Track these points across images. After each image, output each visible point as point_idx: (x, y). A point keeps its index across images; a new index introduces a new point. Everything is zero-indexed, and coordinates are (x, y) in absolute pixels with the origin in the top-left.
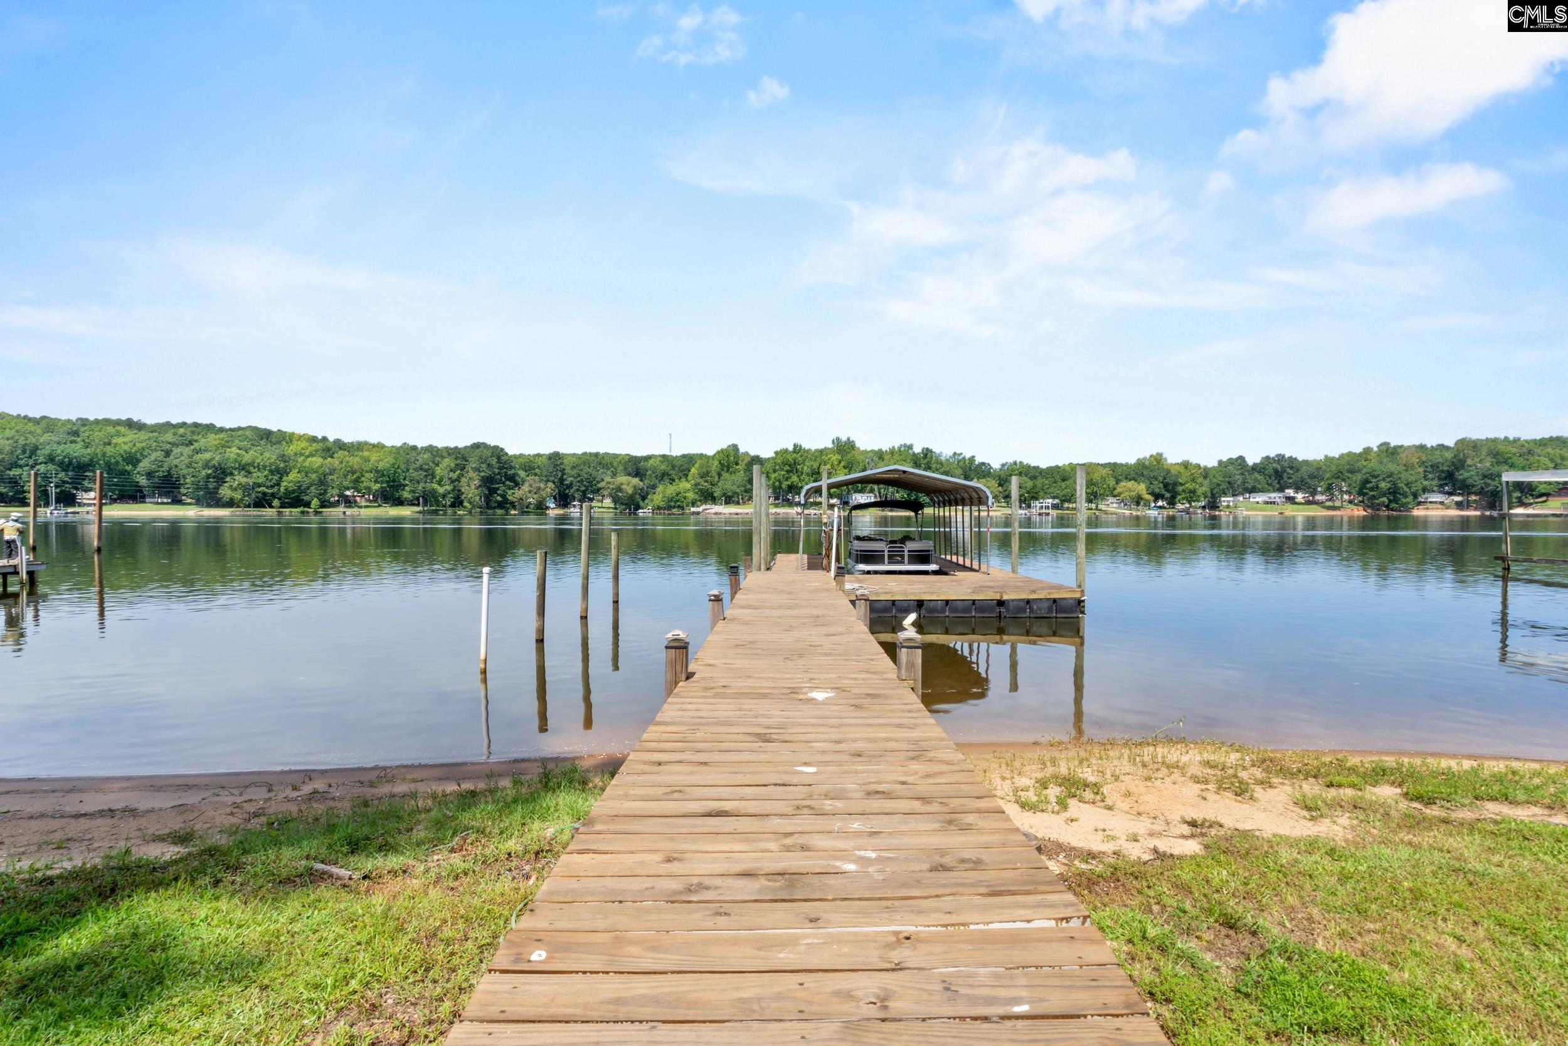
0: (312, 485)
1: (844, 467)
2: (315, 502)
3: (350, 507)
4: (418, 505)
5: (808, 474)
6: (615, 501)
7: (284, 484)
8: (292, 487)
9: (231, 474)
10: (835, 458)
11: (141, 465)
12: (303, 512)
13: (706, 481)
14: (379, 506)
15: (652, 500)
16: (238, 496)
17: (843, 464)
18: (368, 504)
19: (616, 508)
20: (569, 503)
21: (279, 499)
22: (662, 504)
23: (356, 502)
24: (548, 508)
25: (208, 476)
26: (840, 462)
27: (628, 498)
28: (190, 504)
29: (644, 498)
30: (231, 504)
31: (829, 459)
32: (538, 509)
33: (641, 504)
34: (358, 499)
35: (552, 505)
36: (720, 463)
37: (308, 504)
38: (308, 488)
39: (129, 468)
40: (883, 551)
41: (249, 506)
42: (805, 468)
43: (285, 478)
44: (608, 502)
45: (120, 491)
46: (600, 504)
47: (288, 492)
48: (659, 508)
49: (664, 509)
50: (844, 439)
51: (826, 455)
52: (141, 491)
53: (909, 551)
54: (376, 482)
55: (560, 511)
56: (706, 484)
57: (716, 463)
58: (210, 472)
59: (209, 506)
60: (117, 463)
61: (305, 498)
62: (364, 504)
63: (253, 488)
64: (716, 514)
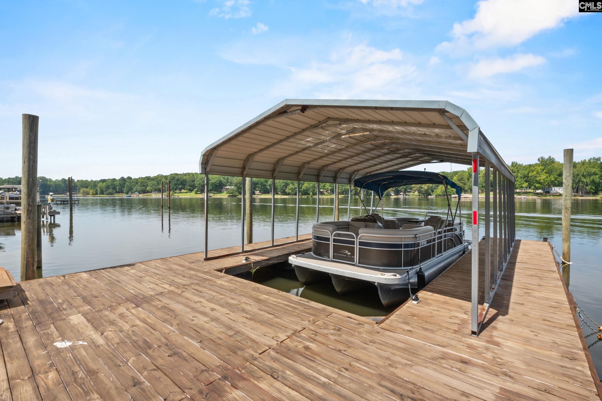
0: (311, 188)
1: (546, 173)
2: (311, 193)
3: (322, 195)
4: (343, 194)
5: (521, 178)
6: (419, 193)
7: (303, 188)
8: (305, 188)
9: (289, 185)
10: (539, 168)
11: (268, 183)
12: (307, 197)
13: (462, 183)
14: (331, 195)
15: (436, 192)
16: (290, 192)
17: (545, 171)
18: (328, 194)
19: (419, 195)
20: (399, 193)
21: (302, 192)
22: (441, 194)
23: (324, 193)
24: (391, 195)
25: (283, 186)
26: (543, 170)
27: (425, 191)
28: (280, 194)
29: (433, 191)
30: (289, 194)
31: (535, 169)
32: (386, 196)
33: (431, 193)
34: (325, 192)
35: (393, 194)
36: (469, 174)
37: (309, 194)
38: (310, 189)
39: (266, 184)
40: (328, 239)
41: (293, 195)
42: (519, 174)
43: (303, 186)
44: (416, 193)
45: (264, 190)
46: (413, 194)
47: (304, 190)
48: (439, 195)
49: (442, 195)
50: (546, 157)
51: (534, 167)
52: (268, 191)
53: (361, 244)
54: (330, 186)
55: (396, 197)
56: (461, 184)
57: (467, 174)
58: (284, 184)
59: (284, 195)
60: (263, 182)
61: (309, 192)
62: (327, 194)
63: (294, 189)
64: (465, 198)
